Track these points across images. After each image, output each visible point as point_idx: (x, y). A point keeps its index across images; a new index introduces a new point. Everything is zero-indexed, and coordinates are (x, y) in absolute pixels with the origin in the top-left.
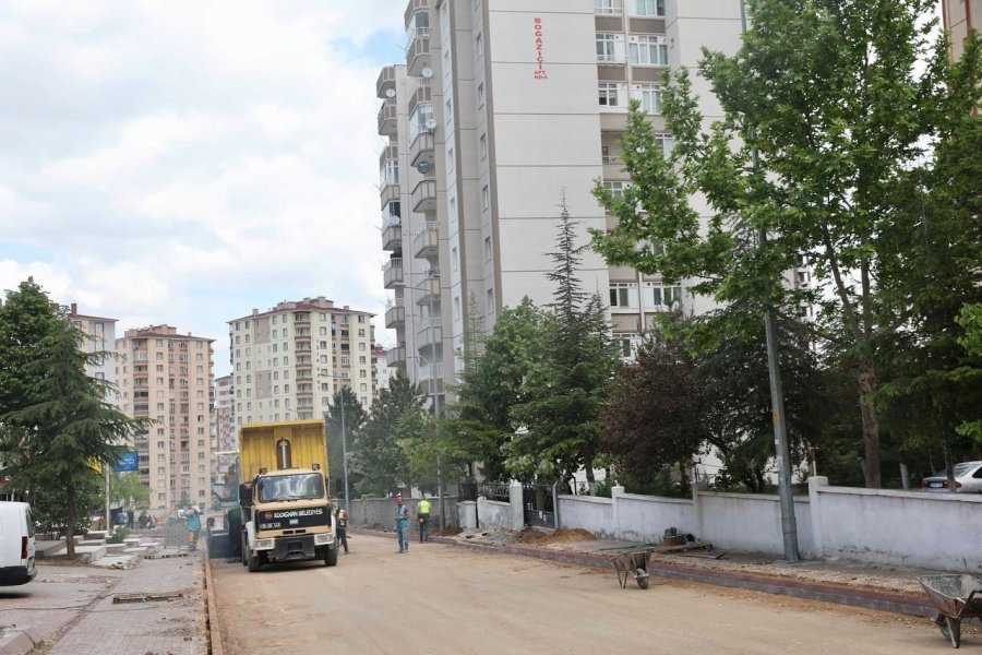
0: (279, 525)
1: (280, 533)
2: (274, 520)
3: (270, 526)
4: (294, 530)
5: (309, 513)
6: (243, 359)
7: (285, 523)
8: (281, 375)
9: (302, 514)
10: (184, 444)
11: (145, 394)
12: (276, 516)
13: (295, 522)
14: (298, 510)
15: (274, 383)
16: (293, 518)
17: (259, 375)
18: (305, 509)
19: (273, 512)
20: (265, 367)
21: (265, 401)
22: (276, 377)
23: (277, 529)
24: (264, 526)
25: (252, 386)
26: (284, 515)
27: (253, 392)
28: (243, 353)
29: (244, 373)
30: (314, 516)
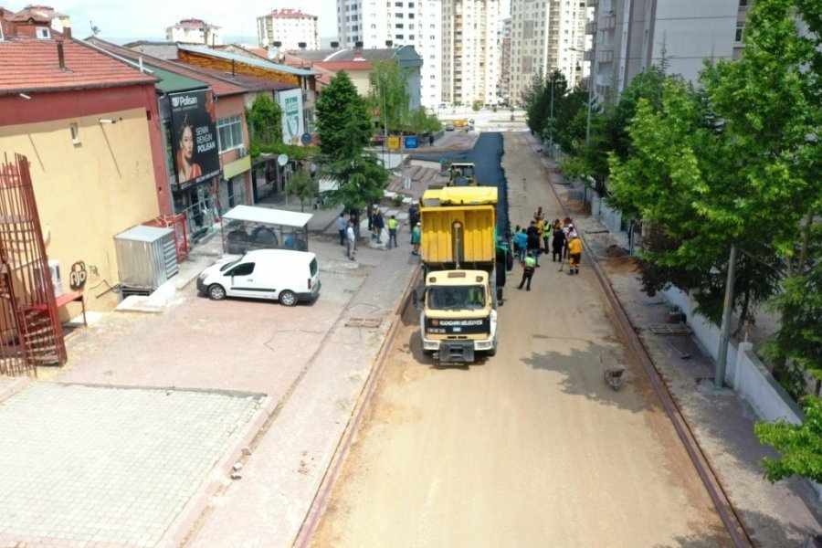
0: (443, 331)
1: (445, 337)
2: (439, 327)
3: (436, 330)
4: (457, 336)
5: (470, 323)
6: (517, 13)
7: (449, 330)
8: (540, 24)
9: (464, 323)
10: (481, 64)
11: (460, 33)
12: (442, 323)
13: (458, 330)
14: (461, 320)
15: (535, 29)
16: (456, 326)
17: (526, 24)
18: (468, 319)
19: (439, 320)
20: (530, 18)
21: (529, 41)
22: (536, 25)
23: (442, 334)
24: (431, 330)
25: (521, 30)
26: (449, 323)
27: (522, 34)
28: (517, 8)
29: (517, 21)
30: (475, 326)
